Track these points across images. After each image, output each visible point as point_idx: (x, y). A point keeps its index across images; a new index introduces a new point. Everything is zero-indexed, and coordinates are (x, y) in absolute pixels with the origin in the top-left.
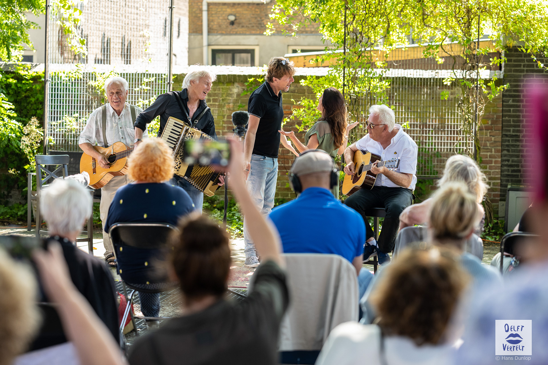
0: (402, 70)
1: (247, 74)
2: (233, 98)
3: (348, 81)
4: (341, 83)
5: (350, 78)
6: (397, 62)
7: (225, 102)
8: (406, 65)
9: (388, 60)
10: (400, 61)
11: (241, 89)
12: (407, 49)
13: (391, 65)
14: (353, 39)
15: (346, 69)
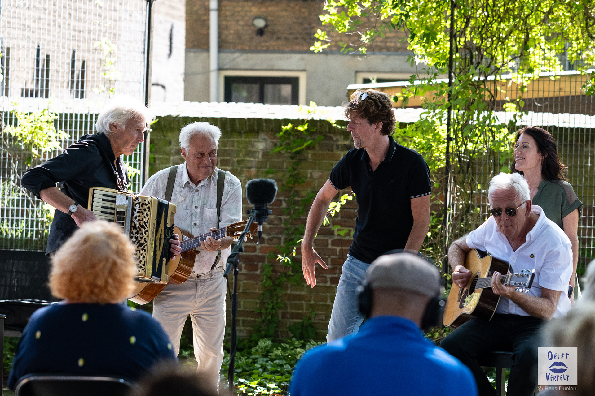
0: (550, 114)
1: (280, 117)
2: (257, 160)
3: (455, 132)
4: (444, 135)
5: (460, 126)
6: (540, 100)
7: (242, 166)
8: (556, 106)
9: (525, 96)
10: (546, 99)
11: (271, 144)
12: (559, 77)
13: (530, 105)
14: (466, 58)
15: (452, 111)
